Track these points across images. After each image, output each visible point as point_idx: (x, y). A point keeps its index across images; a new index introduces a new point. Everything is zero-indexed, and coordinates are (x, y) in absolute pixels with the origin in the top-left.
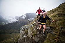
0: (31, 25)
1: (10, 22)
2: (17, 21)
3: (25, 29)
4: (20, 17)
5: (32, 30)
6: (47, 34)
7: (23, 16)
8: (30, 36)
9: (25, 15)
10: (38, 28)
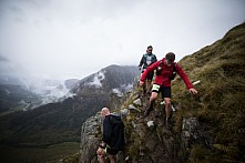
0: (124, 111)
1: (45, 102)
2: (71, 95)
4: (82, 83)
6: (190, 147)
7: (96, 78)
9: (101, 74)
10: (150, 123)
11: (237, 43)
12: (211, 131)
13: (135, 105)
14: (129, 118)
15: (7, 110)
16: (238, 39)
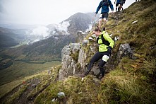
0: (86, 41)
3: (71, 52)
6: (121, 58)
8: (83, 65)
13: (92, 37)
14: (88, 45)
15: (18, 44)
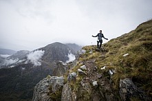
0: (73, 74)
3: (50, 89)
5: (76, 88)
10: (95, 83)
11: (147, 32)
12: (143, 87)
13: (81, 69)
16: (148, 30)
